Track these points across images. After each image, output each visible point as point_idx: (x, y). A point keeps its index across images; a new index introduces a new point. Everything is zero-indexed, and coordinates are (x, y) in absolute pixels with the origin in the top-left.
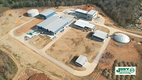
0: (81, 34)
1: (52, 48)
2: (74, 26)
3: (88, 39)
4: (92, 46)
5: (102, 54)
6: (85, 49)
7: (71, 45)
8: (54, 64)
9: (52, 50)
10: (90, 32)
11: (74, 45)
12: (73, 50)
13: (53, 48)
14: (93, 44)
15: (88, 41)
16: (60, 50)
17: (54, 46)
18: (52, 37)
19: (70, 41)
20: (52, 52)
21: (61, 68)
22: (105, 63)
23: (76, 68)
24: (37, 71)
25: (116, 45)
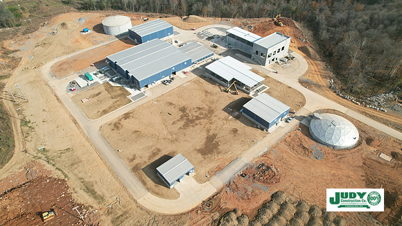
2: (207, 74)
4: (230, 136)
5: (247, 165)
6: (205, 140)
7: (171, 122)
8: (105, 163)
9: (118, 127)
12: (170, 137)
13: (123, 122)
14: (235, 131)
17: (129, 117)
18: (133, 92)
19: (176, 110)
20: (115, 131)
22: (241, 192)
23: (154, 187)
24: (51, 171)
25: (304, 148)
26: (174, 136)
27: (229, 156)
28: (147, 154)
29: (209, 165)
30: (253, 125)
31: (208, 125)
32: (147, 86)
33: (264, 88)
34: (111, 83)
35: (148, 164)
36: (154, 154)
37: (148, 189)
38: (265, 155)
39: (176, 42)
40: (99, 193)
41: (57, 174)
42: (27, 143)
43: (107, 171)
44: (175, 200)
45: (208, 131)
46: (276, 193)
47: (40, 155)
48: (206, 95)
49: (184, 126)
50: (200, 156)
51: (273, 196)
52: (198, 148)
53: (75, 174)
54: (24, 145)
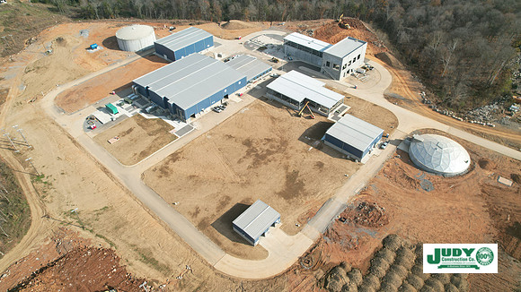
0: (286, 125)
1: (167, 163)
2: (268, 95)
3: (305, 145)
4: (315, 172)
5: (343, 206)
6: (285, 180)
7: (236, 160)
8: (160, 222)
9: (166, 173)
10: (323, 119)
11: (250, 161)
12: (239, 180)
13: (172, 165)
14: (320, 165)
15: (305, 154)
16: (191, 177)
17: (177, 158)
18: (177, 125)
19: (239, 145)
20: (164, 178)
21: (180, 240)
22: (345, 241)
23: (232, 246)
24: (90, 240)
25: (409, 178)
26: (244, 178)
27: (319, 197)
28: (213, 205)
29: (297, 211)
30: (340, 156)
31: (285, 161)
32: (193, 116)
33: (344, 108)
34: (143, 114)
35: (218, 217)
36: (223, 204)
37: (225, 250)
38: (363, 192)
39: (219, 56)
40: (161, 262)
41: (99, 243)
42: (47, 205)
43: (165, 233)
44: (264, 261)
45: (286, 168)
46: (388, 237)
47: (69, 219)
48: (273, 122)
49: (254, 164)
50: (282, 200)
51: (384, 242)
52: (277, 191)
53: (124, 241)
54: (43, 207)
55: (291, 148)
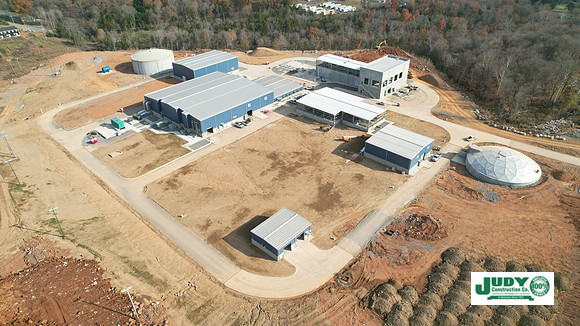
0: (318, 140)
1: (176, 176)
3: (340, 157)
4: (353, 184)
5: (390, 218)
6: (317, 192)
7: (259, 173)
8: (161, 235)
9: (174, 186)
11: (276, 173)
12: (261, 192)
13: (181, 178)
14: (360, 177)
15: (341, 167)
17: (189, 171)
18: (191, 140)
19: (262, 159)
20: (170, 190)
22: (394, 256)
23: (249, 262)
26: (267, 190)
27: (359, 209)
28: (228, 217)
29: (332, 223)
30: (384, 168)
31: (317, 173)
32: (211, 131)
33: (385, 124)
34: (153, 130)
35: (233, 229)
36: (240, 216)
37: (240, 265)
38: (413, 204)
40: (157, 276)
45: (319, 180)
46: (447, 251)
48: (304, 137)
49: (280, 176)
50: (314, 212)
51: (443, 256)
52: (308, 202)
53: (112, 252)
54: (17, 216)
55: (325, 161)
